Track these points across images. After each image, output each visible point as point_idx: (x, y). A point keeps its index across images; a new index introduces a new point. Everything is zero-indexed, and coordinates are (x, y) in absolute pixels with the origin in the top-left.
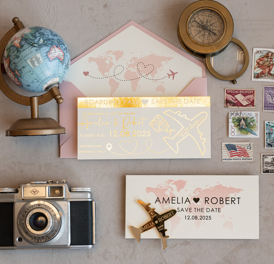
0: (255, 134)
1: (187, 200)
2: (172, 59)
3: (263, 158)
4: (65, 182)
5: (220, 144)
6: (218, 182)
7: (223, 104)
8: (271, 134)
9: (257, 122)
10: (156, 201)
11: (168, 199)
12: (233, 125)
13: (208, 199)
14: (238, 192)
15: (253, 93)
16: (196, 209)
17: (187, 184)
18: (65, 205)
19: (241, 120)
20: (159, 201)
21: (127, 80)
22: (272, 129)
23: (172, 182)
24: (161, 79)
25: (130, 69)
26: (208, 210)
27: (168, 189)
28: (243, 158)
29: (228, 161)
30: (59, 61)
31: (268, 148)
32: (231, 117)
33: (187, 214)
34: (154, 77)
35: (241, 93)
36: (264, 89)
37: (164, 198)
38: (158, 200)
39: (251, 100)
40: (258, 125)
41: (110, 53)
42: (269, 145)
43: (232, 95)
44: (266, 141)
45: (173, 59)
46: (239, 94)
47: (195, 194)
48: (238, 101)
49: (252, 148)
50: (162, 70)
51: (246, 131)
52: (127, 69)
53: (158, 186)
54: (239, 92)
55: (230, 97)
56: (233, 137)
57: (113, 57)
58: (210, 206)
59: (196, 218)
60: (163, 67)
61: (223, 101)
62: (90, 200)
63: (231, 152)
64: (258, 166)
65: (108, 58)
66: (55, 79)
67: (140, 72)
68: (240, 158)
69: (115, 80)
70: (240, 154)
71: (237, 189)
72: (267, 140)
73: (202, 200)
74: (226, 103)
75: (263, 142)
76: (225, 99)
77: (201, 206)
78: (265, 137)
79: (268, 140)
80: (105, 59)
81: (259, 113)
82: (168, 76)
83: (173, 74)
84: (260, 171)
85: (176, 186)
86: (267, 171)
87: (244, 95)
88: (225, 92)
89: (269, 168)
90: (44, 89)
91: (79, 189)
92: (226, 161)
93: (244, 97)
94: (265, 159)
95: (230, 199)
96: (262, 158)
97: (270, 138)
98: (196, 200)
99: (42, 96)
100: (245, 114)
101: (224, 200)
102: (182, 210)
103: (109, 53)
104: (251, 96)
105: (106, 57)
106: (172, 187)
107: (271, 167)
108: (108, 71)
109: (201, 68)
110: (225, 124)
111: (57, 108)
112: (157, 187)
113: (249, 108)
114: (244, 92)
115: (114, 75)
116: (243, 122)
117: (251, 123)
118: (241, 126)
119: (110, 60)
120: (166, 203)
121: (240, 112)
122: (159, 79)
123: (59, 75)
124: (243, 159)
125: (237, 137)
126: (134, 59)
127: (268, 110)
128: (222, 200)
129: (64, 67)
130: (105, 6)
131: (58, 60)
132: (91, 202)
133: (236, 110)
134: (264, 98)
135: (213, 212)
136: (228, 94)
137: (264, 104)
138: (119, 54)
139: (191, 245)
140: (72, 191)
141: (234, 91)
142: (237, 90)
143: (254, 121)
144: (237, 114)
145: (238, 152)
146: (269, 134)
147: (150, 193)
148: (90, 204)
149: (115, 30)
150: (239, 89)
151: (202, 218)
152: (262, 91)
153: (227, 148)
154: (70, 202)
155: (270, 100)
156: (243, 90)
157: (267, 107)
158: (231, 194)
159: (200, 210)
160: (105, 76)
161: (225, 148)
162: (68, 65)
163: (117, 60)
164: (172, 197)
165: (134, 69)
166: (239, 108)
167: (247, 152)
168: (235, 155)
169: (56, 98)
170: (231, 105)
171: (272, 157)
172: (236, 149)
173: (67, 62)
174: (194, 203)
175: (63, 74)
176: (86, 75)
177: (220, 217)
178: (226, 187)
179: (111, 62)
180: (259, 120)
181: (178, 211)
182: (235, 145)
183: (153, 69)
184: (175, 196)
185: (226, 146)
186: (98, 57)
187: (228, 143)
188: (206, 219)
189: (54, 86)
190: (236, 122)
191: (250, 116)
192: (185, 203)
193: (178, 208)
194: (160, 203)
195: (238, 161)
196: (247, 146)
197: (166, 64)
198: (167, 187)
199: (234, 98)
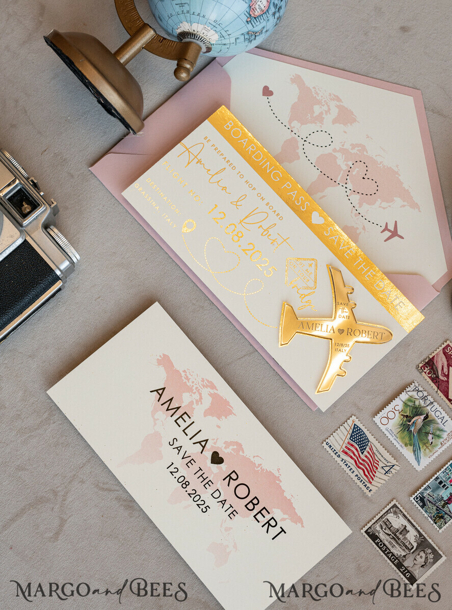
0: (418, 459)
1: (203, 444)
2: (417, 210)
3: (390, 509)
4: (52, 206)
5: (349, 415)
6: (278, 470)
7: (420, 361)
8: (443, 486)
9: (441, 444)
10: (157, 391)
11: (178, 408)
12: (400, 407)
13: (235, 478)
14: (292, 522)
16: (200, 473)
17: (231, 417)
18: (12, 237)
19: (421, 414)
20: (161, 395)
21: (316, 168)
23: (212, 389)
24: (368, 219)
25: (338, 155)
26: (216, 494)
27: (195, 393)
28: (359, 476)
29: (333, 454)
30: (248, 11)
31: (415, 503)
32: (410, 393)
33: (179, 463)
34: (360, 207)
37: (171, 400)
38: (160, 392)
40: (439, 450)
41: (336, 102)
42: (422, 499)
43: (447, 361)
44: (423, 488)
45: (420, 211)
47: (225, 448)
48: (448, 382)
49: (390, 475)
50: (384, 208)
51: (411, 439)
52: (335, 150)
53: (184, 371)
55: (441, 362)
56: (380, 426)
57: (335, 112)
58: (227, 492)
59: (185, 484)
60: (390, 206)
61: (424, 357)
62: (58, 273)
63: (352, 445)
64: (367, 514)
65: (323, 105)
66: (212, 32)
67: (348, 177)
68: (354, 469)
69: (298, 148)
70: (361, 464)
71: (297, 514)
72: (425, 489)
73: (224, 469)
74: (427, 363)
75: (417, 484)
76: (431, 357)
77: (212, 476)
78: (429, 482)
80: (319, 103)
82: (383, 227)
83: (395, 233)
84: (363, 524)
85: (212, 403)
86: (374, 537)
88: (443, 346)
89: (382, 536)
90: (179, 31)
91: (62, 240)
92: (328, 449)
94: (392, 514)
95: (268, 517)
96: (388, 507)
97: (433, 491)
98: (217, 459)
99: (164, 39)
100: (436, 411)
101: (258, 508)
103: (334, 100)
105: (323, 101)
106: (203, 397)
107: (388, 537)
108: (303, 122)
109: (447, 270)
110: (390, 392)
111: (169, 94)
112: (181, 372)
115: (305, 139)
116: (419, 420)
117: (430, 437)
118: (410, 423)
119: (324, 112)
120: (167, 410)
121: (432, 401)
122: (364, 218)
123: (224, 34)
124: (357, 476)
125: (386, 432)
126: (360, 148)
128: (254, 504)
129: (245, 30)
130: (404, 29)
131: (247, 5)
132: (57, 278)
133: (431, 391)
135: (220, 505)
136: (445, 353)
138: (346, 117)
139: (131, 517)
140: (49, 230)
143: (439, 437)
144: (424, 398)
145: (363, 456)
146: (441, 483)
147: (162, 369)
148: (50, 278)
149: (380, 78)
151: (194, 495)
153: (353, 432)
154: (25, 241)
158: (279, 510)
159: (204, 479)
160: (290, 125)
161: (348, 428)
162: (253, 37)
163: (335, 121)
164: (185, 413)
165: (345, 163)
166: (437, 392)
167: (375, 472)
168: (352, 455)
169: (181, 63)
170: (430, 375)
171: (405, 523)
172: (365, 449)
173: (257, 29)
174: (207, 458)
175: (233, 40)
176: (264, 94)
177: (221, 526)
178: (284, 491)
179: (323, 116)
180: (448, 444)
181: (171, 443)
182: (369, 441)
183: (373, 194)
184: (193, 416)
185: (354, 428)
186: (311, 88)
187: (361, 426)
188: (198, 505)
189: (198, 42)
190: (409, 408)
191: (441, 424)
192: (194, 444)
193: (175, 440)
194: (159, 401)
195: (347, 470)
196: (386, 463)
197: (401, 207)
198: (197, 388)
199: (445, 370)
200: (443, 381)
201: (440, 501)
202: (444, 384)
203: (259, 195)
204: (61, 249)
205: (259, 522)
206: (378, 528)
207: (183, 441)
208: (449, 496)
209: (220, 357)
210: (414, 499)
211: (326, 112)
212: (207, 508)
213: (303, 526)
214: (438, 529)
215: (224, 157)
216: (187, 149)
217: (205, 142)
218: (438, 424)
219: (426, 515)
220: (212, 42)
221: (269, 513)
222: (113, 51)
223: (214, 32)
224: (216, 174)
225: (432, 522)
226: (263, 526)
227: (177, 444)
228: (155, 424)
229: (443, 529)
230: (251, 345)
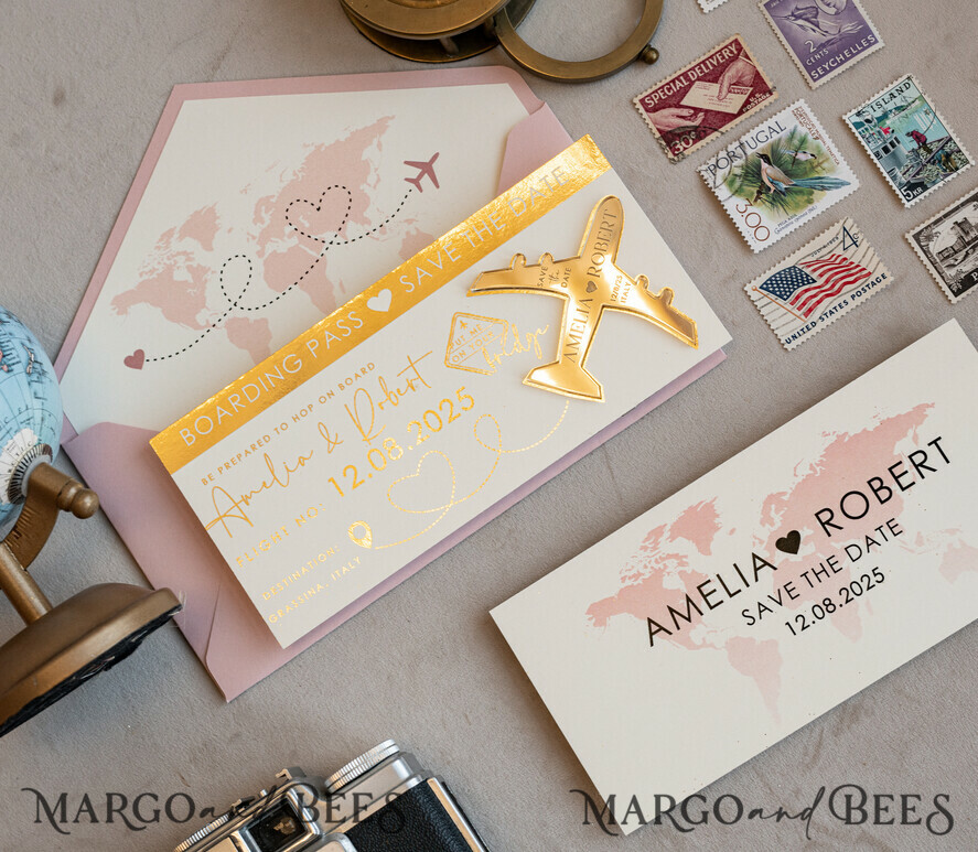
0: (839, 184)
2: (390, 123)
3: (921, 247)
4: (289, 776)
5: (743, 296)
6: (825, 435)
7: (663, 156)
8: (893, 145)
9: (817, 138)
10: (651, 634)
11: (688, 600)
12: (740, 202)
13: (829, 515)
14: (921, 423)
15: (737, 51)
16: (811, 576)
17: (718, 507)
19: (759, 167)
20: (661, 628)
21: (287, 291)
22: (885, 127)
23: (662, 533)
24: (395, 212)
25: (270, 248)
26: (854, 552)
27: (665, 566)
28: (854, 293)
29: (808, 335)
31: (917, 200)
32: (719, 181)
33: (787, 612)
34: (369, 223)
35: (699, 79)
36: (766, 12)
37: (671, 610)
38: (654, 627)
39: (748, 78)
40: (828, 144)
41: (172, 239)
42: (911, 187)
43: (670, 106)
44: (891, 183)
46: (690, 86)
47: (772, 524)
48: (707, 111)
49: (861, 237)
50: (379, 180)
51: (801, 192)
52: (260, 254)
53: (623, 579)
54: (687, 81)
55: (669, 118)
56: (769, 242)
57: (190, 244)
58: (853, 533)
61: (656, 147)
62: (414, 783)
63: (798, 298)
64: (923, 289)
65: (176, 262)
66: (17, 437)
67: (313, 237)
68: (841, 300)
69: (246, 319)
70: (833, 286)
71: (909, 413)
72: (894, 178)
73: (810, 532)
74: (668, 144)
75: (882, 192)
76: (658, 135)
77: (819, 555)
78: (882, 170)
79: (900, 175)
80: (169, 269)
81: (801, 103)
82: (412, 186)
83: (427, 168)
84: (942, 298)
85: (688, 538)
86: (967, 282)
87: (711, 78)
88: (642, 110)
89: (967, 267)
90: (5, 499)
91: (355, 767)
92: (798, 341)
93: (715, 87)
94: (931, 244)
95: (907, 465)
96: (917, 249)
97: (899, 166)
98: (790, 543)
99: (14, 529)
100: (757, 139)
101: (889, 481)
102: (762, 608)
103: (168, 243)
104: (740, 65)
105: (168, 262)
106: (676, 552)
107: (971, 257)
108: (201, 303)
109: (507, 85)
110: (711, 217)
111: (112, 538)
112: (623, 585)
113: (756, 109)
114: (707, 68)
115: (232, 304)
116: (769, 171)
117: (801, 156)
118: (773, 188)
119: (188, 263)
120: (689, 619)
121: (737, 144)
122: (390, 218)
123: (24, 417)
124: (853, 297)
125: (783, 234)
126: (263, 208)
127: (829, 72)
128: (881, 488)
129: (23, 378)
130: (59, 99)
132: (424, 786)
133: (719, 144)
134: (785, 42)
135: (874, 549)
136: (655, 110)
137: (800, 65)
138: (202, 226)
139: (873, 713)
140: (332, 790)
141: (669, 90)
142: (678, 78)
143: (803, 141)
144: (731, 157)
145: (820, 282)
146: (886, 150)
147: (614, 620)
148: (422, 799)
149: (142, 153)
150: (684, 70)
151: (850, 593)
152: (765, 27)
153: (774, 292)
154: (347, 834)
155: (813, 36)
156: (698, 61)
157: (819, 63)
158: (898, 443)
159: (824, 570)
160: (203, 327)
161: (766, 300)
162: (37, 366)
163: (208, 247)
164: (699, 588)
165: (286, 238)
166: (722, 133)
167: (852, 263)
168: (815, 300)
169: (65, 504)
170: (691, 141)
171: (949, 222)
172: (807, 276)
173: (23, 356)
174: (787, 559)
175: (37, 404)
176: (139, 366)
177: (912, 551)
178: (865, 430)
179: (195, 265)
180: (819, 127)
181: (751, 621)
182: (794, 267)
183: (350, 197)
184: (707, 576)
185: (767, 289)
186: (141, 280)
187: (765, 278)
188: (869, 588)
189: (32, 466)
190: (744, 187)
191: (781, 133)
192: (757, 580)
193: (746, 613)
194: (670, 633)
195: (842, 312)
196: (837, 242)
197: (380, 150)
198: (656, 561)
199: (685, 112)
200: (704, 120)
201: (918, 155)
202: (711, 118)
203: (323, 400)
204: (371, 772)
205: (914, 483)
206: (953, 272)
207: (749, 598)
208: (911, 138)
209: (607, 512)
210: (908, 201)
211: (188, 259)
212: (876, 572)
213: (932, 405)
214: (968, 166)
215: (243, 455)
216: (220, 518)
217: (211, 485)
218: (780, 139)
219: (941, 184)
220: (36, 442)
221: (900, 463)
222: (23, 626)
223: (18, 434)
224: (273, 473)
225: (954, 175)
226: (923, 477)
227: (754, 612)
228: (712, 645)
229: (969, 158)
230: (591, 453)
